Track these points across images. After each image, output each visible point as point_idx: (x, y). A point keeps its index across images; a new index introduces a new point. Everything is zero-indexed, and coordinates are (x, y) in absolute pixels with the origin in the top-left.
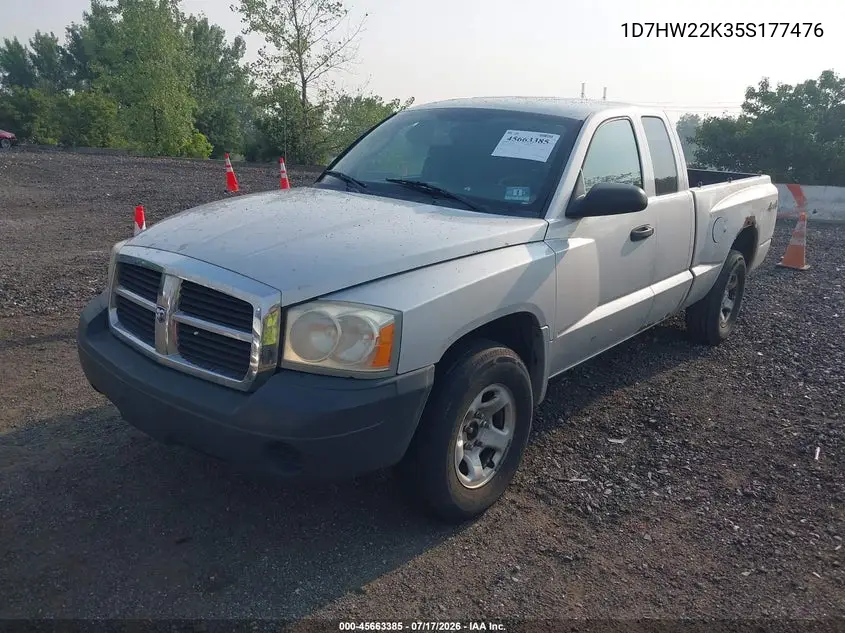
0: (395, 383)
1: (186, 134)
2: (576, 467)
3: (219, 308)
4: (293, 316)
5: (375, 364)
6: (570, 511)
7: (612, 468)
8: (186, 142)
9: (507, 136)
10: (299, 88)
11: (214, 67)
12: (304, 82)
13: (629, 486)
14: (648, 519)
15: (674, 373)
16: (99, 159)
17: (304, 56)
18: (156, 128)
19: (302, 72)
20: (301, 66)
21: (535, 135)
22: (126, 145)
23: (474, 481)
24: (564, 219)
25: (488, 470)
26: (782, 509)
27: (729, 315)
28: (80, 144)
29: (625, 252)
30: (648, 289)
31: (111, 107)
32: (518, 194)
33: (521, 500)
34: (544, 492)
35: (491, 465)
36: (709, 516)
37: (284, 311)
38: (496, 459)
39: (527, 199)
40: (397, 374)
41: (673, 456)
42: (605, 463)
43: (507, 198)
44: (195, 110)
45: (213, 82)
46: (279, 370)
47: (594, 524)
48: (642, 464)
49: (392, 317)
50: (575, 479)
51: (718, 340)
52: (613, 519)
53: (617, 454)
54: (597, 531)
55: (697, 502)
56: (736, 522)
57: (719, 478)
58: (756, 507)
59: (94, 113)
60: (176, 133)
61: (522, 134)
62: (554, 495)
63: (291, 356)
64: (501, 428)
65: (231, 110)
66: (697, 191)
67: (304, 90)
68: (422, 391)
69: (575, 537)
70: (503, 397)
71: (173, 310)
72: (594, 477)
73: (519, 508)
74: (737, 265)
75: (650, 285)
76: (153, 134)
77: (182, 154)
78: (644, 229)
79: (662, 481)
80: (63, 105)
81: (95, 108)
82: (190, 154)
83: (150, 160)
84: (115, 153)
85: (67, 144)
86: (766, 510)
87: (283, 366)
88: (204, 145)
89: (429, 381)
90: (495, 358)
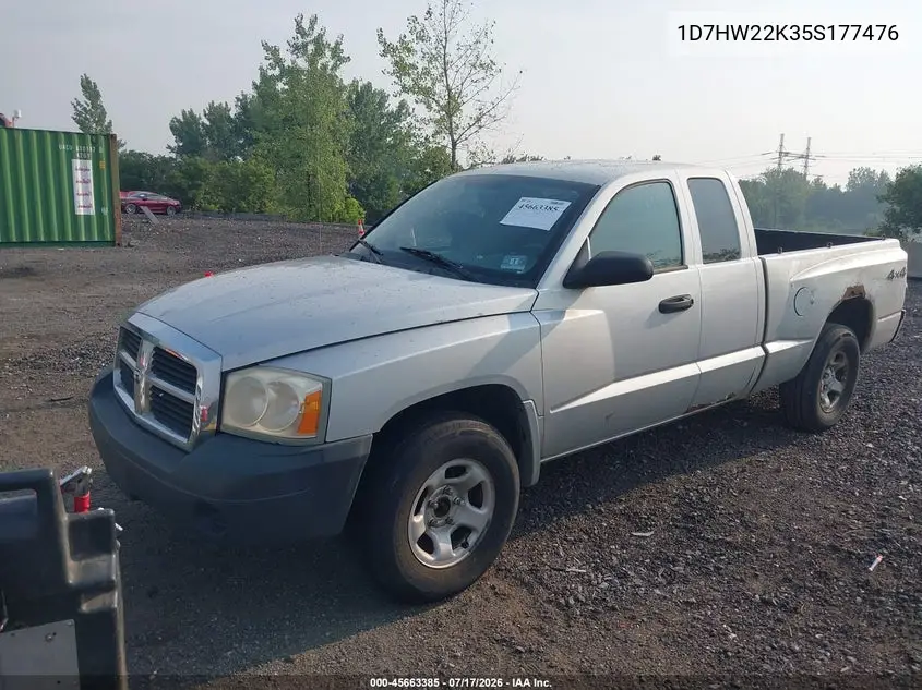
0: (321, 450)
1: (339, 198)
2: (582, 557)
3: (178, 371)
4: (232, 380)
5: (300, 430)
6: (550, 601)
7: (623, 561)
8: (338, 207)
9: (520, 203)
10: (449, 151)
11: (373, 130)
12: (454, 144)
13: (631, 581)
14: (633, 618)
15: (750, 463)
16: (253, 225)
17: (454, 118)
18: (309, 195)
19: (451, 134)
20: (451, 127)
21: (547, 202)
22: (281, 211)
23: (439, 561)
24: (560, 289)
25: (462, 550)
26: (798, 621)
27: (837, 399)
28: (240, 210)
29: (651, 323)
30: (693, 365)
31: (269, 173)
32: (515, 263)
33: (502, 586)
34: (531, 580)
35: (465, 545)
36: (708, 620)
37: (224, 375)
38: (472, 539)
39: (523, 268)
40: (325, 442)
41: (698, 552)
42: (616, 555)
43: (503, 267)
44: (348, 174)
45: (372, 145)
46: (218, 432)
47: (569, 618)
48: (658, 558)
49: (321, 385)
50: (574, 569)
51: (820, 428)
52: (594, 615)
53: (636, 546)
54: (570, 626)
55: (701, 604)
56: (735, 630)
57: (742, 580)
58: (769, 616)
59: (253, 179)
60: (329, 198)
61: (535, 201)
62: (541, 584)
63: (230, 421)
64: (478, 505)
65: (390, 174)
66: (771, 259)
67: (454, 153)
68: (355, 459)
69: (540, 630)
70: (477, 473)
71: (147, 373)
72: (596, 569)
73: (496, 594)
74: (841, 341)
75: (695, 361)
76: (306, 198)
77: (334, 219)
78: (681, 299)
79: (671, 578)
80: (224, 173)
81: (255, 174)
82: (342, 220)
83: (302, 226)
84: (269, 219)
85: (226, 211)
86: (779, 621)
87: (222, 429)
88: (356, 209)
89: (364, 450)
90: (459, 431)
